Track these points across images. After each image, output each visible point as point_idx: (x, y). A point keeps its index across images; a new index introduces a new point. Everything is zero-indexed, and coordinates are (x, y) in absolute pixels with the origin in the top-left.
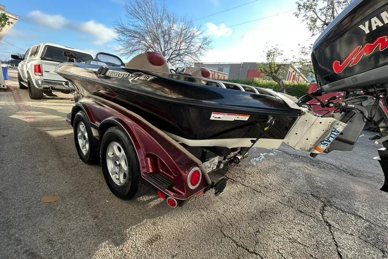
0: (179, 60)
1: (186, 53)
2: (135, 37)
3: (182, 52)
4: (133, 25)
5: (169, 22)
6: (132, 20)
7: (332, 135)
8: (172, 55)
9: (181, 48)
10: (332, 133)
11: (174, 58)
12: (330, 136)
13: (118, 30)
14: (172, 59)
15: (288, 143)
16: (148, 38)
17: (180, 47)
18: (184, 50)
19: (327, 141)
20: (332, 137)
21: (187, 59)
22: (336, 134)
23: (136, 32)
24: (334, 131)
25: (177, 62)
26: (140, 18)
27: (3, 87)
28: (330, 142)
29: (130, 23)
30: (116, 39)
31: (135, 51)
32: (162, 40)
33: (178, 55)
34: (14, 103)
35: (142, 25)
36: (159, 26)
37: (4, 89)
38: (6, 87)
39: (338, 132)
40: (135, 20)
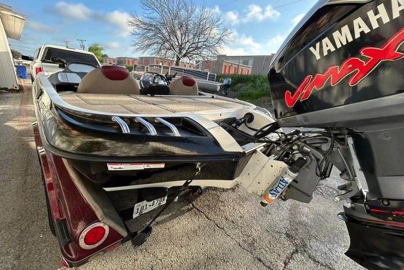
0: (197, 54)
1: (205, 47)
2: (150, 30)
3: (200, 45)
4: (148, 18)
5: (187, 11)
6: (148, 12)
7: (280, 185)
8: (189, 48)
9: (200, 41)
10: (280, 183)
11: (191, 51)
12: (278, 186)
13: (133, 23)
14: (189, 53)
15: (241, 183)
16: (164, 31)
17: (199, 39)
18: (202, 43)
19: (275, 191)
20: (280, 187)
21: (205, 52)
22: (284, 184)
23: (151, 25)
24: (282, 181)
25: (195, 56)
26: (156, 9)
27: (15, 88)
28: (279, 192)
29: (146, 15)
30: (131, 33)
31: (150, 45)
32: (179, 33)
33: (197, 48)
34: (17, 107)
35: (158, 17)
36: (176, 16)
37: (16, 90)
38: (18, 88)
39: (287, 183)
40: (151, 11)
